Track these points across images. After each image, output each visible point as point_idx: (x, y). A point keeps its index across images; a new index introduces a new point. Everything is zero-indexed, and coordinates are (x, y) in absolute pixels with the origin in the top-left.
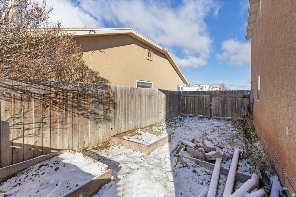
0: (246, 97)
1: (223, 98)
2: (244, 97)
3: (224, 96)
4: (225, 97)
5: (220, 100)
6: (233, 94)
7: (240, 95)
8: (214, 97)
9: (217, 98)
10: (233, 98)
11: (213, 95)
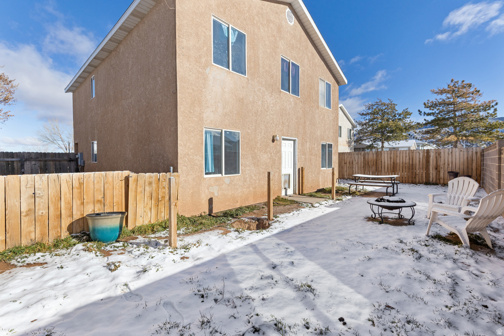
0: (73, 161)
1: (42, 163)
2: (70, 160)
3: (44, 159)
4: (46, 161)
5: (37, 164)
6: (56, 158)
7: (65, 158)
8: (28, 162)
9: (33, 163)
10: (57, 162)
11: (25, 158)
